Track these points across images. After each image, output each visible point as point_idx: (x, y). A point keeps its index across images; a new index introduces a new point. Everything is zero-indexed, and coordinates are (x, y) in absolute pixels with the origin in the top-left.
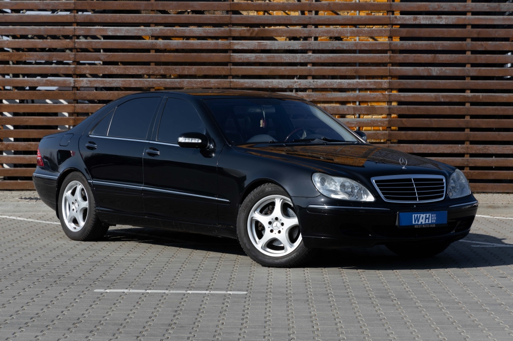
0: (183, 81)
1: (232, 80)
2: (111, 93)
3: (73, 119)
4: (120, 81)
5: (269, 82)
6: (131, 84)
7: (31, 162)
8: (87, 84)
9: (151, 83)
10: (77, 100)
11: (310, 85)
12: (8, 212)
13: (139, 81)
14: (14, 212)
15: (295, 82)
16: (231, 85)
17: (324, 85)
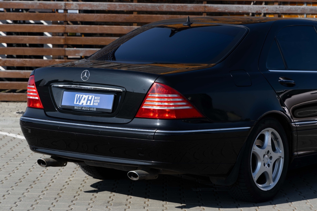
0: (163, 5)
1: (207, 5)
2: (98, 16)
3: (63, 39)
4: (106, 4)
5: (239, 7)
6: (116, 7)
7: (26, 76)
8: (76, 7)
9: (134, 7)
10: (67, 22)
11: (277, 11)
12: (7, 127)
13: (124, 5)
14: (13, 127)
15: (263, 8)
16: (206, 9)
17: (289, 10)
